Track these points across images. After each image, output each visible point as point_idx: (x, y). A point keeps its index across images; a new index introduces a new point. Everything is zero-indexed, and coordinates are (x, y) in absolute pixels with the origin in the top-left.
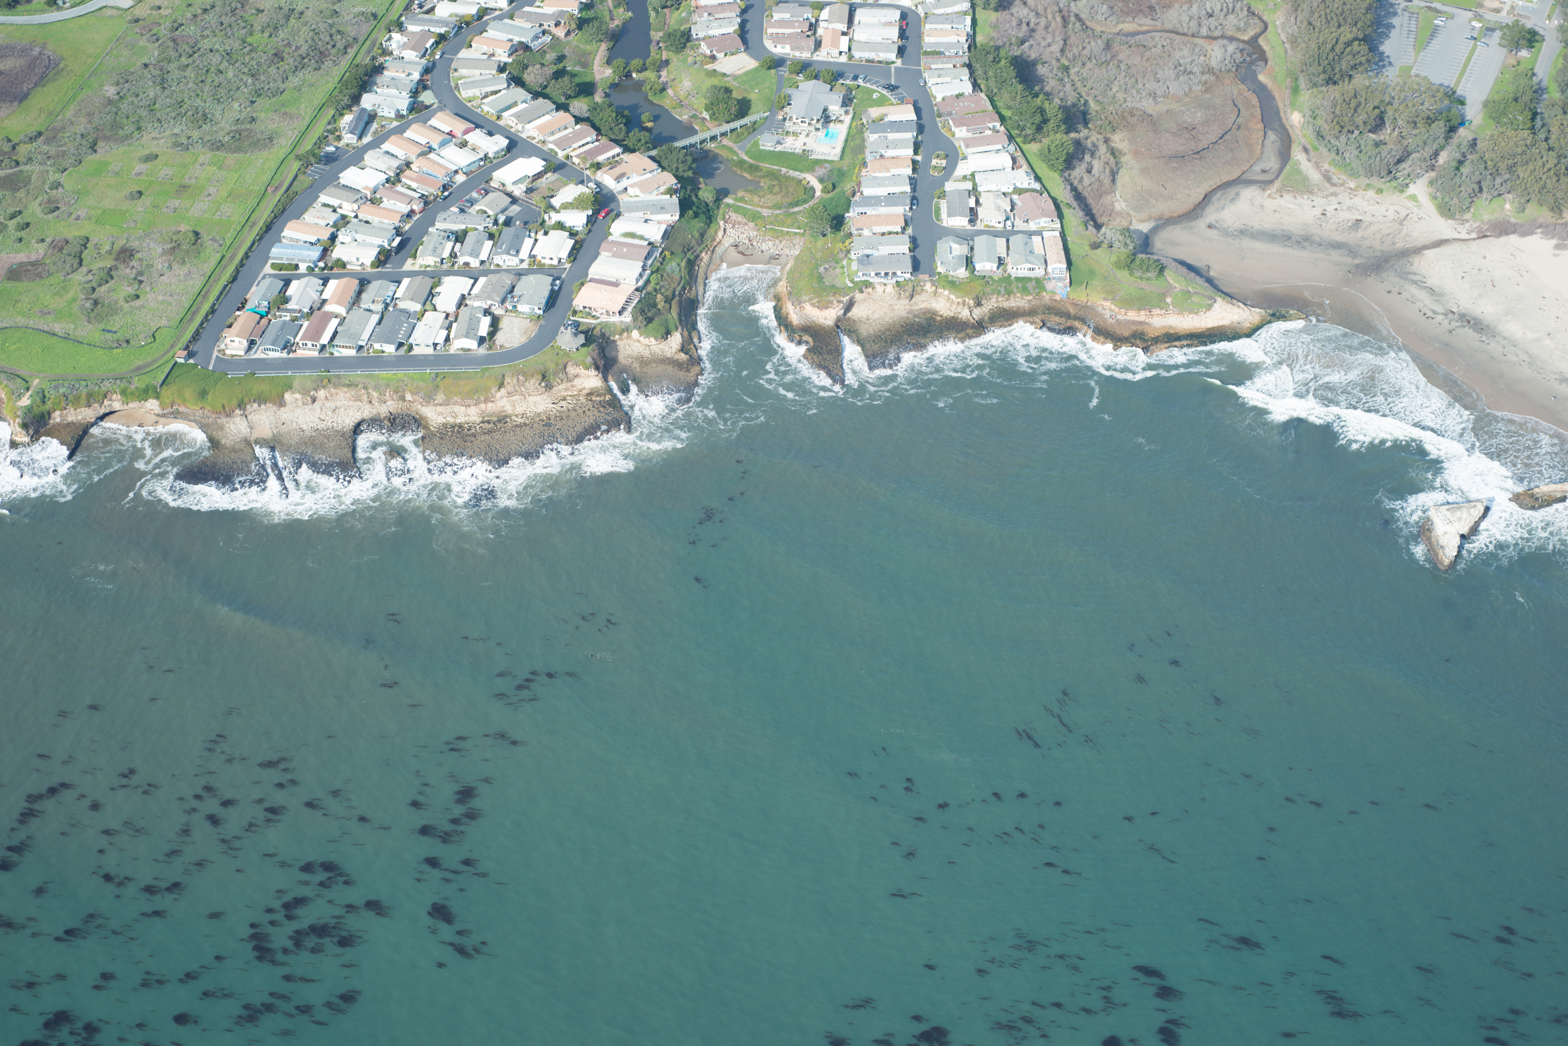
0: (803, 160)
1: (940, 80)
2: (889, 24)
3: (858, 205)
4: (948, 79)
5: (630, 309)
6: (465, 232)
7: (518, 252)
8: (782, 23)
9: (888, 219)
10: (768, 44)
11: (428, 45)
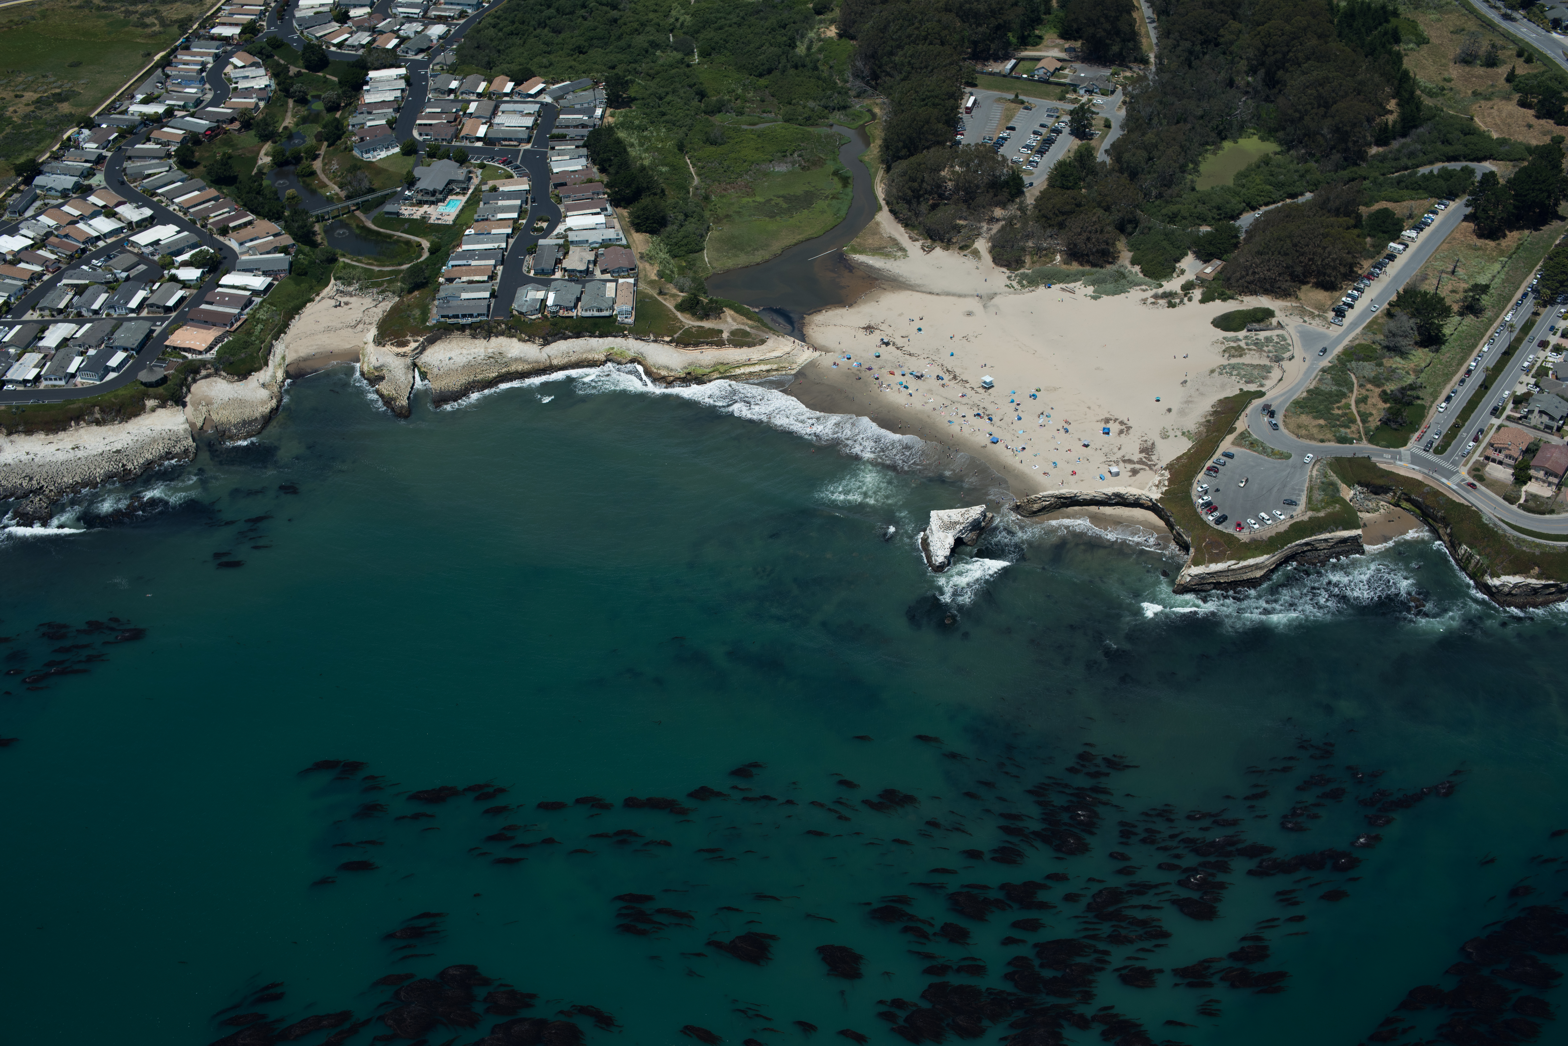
0: (421, 226)
1: (559, 158)
2: (529, 114)
3: (453, 259)
4: (568, 157)
5: (216, 349)
6: (86, 287)
7: (127, 303)
8: (432, 115)
9: (478, 270)
10: (415, 133)
11: (111, 138)
